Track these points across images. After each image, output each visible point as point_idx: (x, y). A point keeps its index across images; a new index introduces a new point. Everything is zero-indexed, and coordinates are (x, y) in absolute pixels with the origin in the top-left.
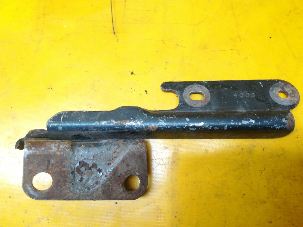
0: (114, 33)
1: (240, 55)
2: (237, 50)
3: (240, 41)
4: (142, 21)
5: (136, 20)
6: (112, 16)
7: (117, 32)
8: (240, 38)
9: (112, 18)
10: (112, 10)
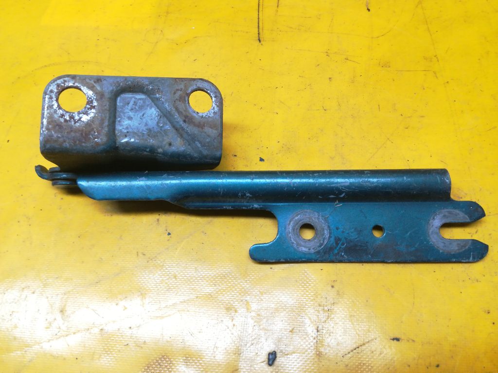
0: (260, 41)
1: (437, 77)
2: (434, 72)
3: (438, 61)
4: (298, 29)
5: (291, 28)
6: (259, 21)
7: (264, 40)
8: (437, 58)
9: (258, 23)
10: (258, 15)
